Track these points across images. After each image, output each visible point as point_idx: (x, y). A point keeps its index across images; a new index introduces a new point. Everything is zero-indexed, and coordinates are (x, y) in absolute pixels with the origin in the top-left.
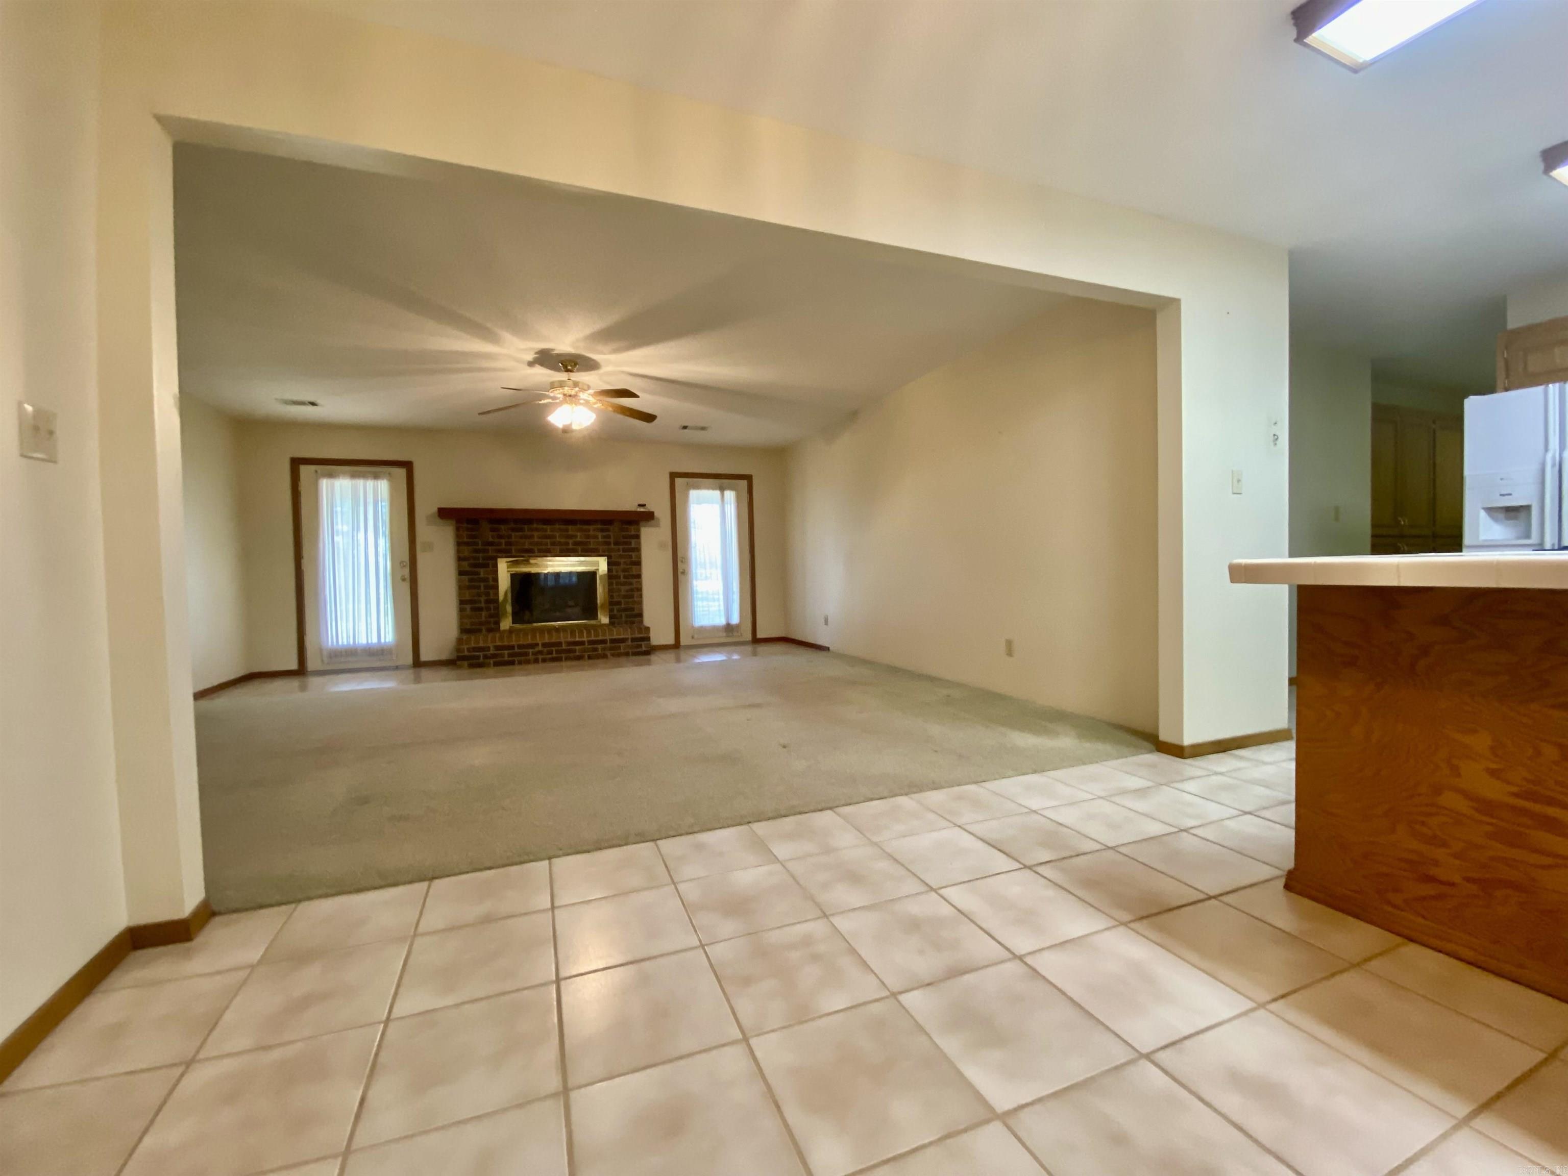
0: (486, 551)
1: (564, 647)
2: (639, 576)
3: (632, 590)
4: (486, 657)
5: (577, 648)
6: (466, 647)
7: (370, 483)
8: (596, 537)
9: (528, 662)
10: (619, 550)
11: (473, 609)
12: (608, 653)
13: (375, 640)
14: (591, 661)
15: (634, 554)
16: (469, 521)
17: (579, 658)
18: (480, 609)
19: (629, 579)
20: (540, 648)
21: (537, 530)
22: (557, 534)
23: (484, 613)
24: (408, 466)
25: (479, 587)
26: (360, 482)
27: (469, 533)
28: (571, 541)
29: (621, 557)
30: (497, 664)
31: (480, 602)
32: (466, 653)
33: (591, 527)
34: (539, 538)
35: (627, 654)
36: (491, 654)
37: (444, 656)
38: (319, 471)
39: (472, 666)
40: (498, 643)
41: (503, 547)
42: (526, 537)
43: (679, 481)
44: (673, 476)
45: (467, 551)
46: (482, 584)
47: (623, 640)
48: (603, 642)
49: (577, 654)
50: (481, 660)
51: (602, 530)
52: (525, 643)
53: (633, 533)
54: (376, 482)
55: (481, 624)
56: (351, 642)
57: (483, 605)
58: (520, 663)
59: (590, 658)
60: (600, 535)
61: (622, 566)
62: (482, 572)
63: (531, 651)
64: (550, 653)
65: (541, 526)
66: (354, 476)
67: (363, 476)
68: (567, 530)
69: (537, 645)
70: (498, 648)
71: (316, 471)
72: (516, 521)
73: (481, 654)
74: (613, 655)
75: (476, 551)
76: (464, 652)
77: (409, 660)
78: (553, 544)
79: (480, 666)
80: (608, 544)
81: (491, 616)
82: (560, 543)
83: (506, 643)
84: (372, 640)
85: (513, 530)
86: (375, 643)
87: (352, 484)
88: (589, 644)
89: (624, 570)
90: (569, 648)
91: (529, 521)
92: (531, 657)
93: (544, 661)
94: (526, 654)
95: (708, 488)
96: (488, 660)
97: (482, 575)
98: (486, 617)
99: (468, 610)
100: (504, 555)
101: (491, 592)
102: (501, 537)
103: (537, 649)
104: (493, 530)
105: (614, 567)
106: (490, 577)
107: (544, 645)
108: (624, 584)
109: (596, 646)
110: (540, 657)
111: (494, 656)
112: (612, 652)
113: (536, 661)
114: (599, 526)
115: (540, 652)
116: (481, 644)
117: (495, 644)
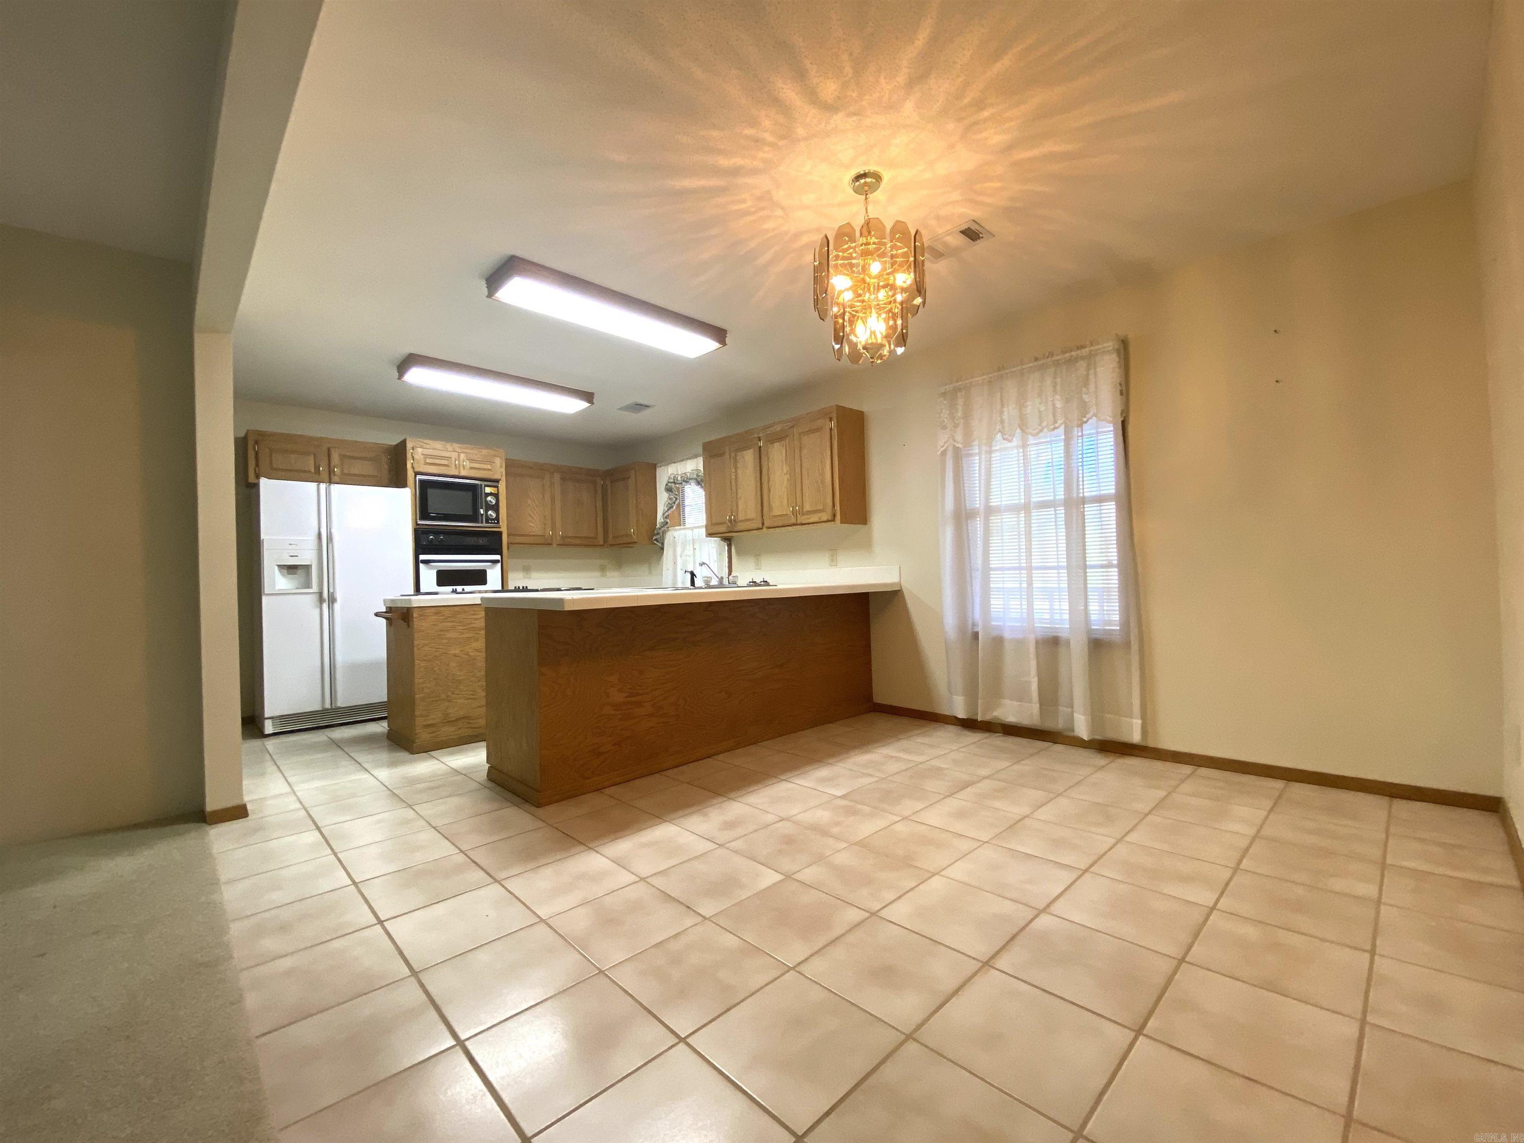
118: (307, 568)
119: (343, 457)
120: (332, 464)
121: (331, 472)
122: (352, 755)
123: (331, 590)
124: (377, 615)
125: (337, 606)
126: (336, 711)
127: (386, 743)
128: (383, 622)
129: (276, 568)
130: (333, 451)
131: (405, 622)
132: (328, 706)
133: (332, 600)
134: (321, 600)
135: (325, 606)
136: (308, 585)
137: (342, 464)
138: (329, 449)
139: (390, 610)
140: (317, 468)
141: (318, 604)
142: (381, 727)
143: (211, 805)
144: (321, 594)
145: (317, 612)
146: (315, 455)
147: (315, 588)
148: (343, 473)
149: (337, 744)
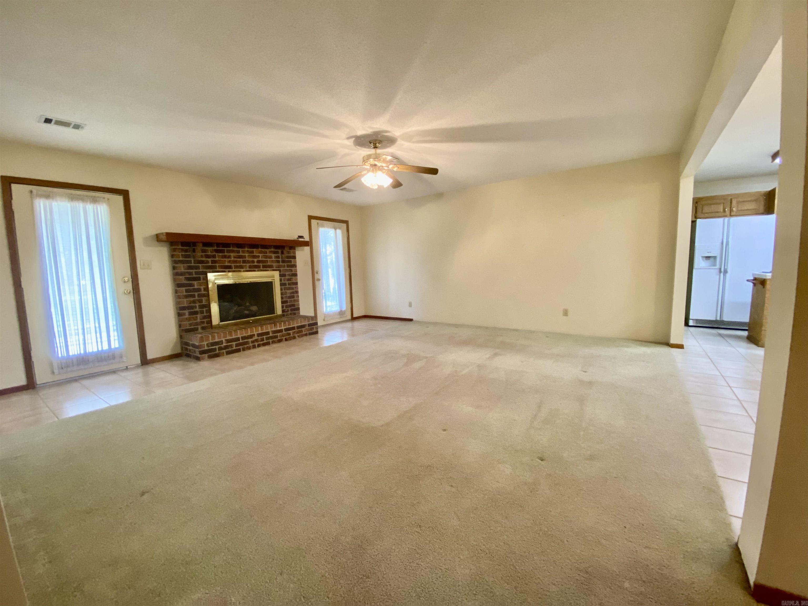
0: (197, 268)
1: (271, 335)
2: (296, 284)
3: (293, 293)
4: (220, 349)
5: (279, 334)
6: (205, 343)
7: (90, 207)
8: (271, 257)
9: (249, 348)
10: (284, 266)
11: (191, 313)
12: (296, 335)
13: (106, 347)
14: (287, 342)
15: (293, 269)
16: (183, 244)
17: (280, 341)
18: (196, 313)
19: (291, 285)
20: (256, 337)
21: (233, 251)
22: (247, 255)
23: (199, 316)
24: (125, 194)
25: (193, 296)
26: (80, 205)
27: (183, 253)
28: (256, 260)
29: (286, 270)
30: (228, 353)
31: (196, 307)
32: (206, 348)
33: (268, 250)
34: (235, 257)
35: (306, 335)
36: (225, 346)
37: (168, 353)
38: (35, 192)
39: (210, 357)
40: (229, 338)
41: (210, 264)
42: (225, 257)
43: (314, 222)
44: (311, 218)
45: (182, 268)
46: (196, 294)
47: (303, 326)
48: (293, 328)
49: (279, 338)
50: (217, 352)
51: (274, 253)
52: (246, 335)
53: (292, 255)
54: (95, 206)
55: (197, 324)
56: (82, 352)
57: (197, 309)
58: (244, 350)
59: (286, 340)
60: (273, 255)
61: (287, 277)
62: (196, 284)
63: (250, 340)
64: (262, 340)
65: (236, 249)
66: (72, 198)
67: (82, 199)
68: (252, 252)
69: (254, 335)
70: (228, 341)
71: (31, 192)
72: (218, 245)
73: (217, 347)
74: (299, 336)
75: (190, 268)
76: (204, 347)
77: (138, 360)
78: (244, 262)
79: (217, 356)
80: (278, 262)
81: (204, 317)
82: (249, 262)
83: (234, 337)
84: (102, 347)
85: (217, 251)
86: (106, 350)
87: (71, 206)
88: (285, 331)
89: (289, 280)
90: (274, 335)
91: (227, 245)
92: (251, 345)
93: (259, 346)
94: (247, 343)
95: (328, 227)
96: (222, 351)
97: (196, 287)
98: (201, 319)
99: (187, 314)
100: (211, 270)
101: (204, 299)
102: (208, 256)
103: (254, 339)
104: (203, 251)
105: (283, 278)
106: (202, 288)
107: (259, 335)
108: (289, 289)
109: (289, 332)
110: (256, 344)
111: (226, 347)
112: (298, 334)
113: (254, 347)
114: (272, 250)
115: (257, 341)
116: (217, 340)
117: (226, 339)
118: (715, 257)
119: (738, 203)
120: (732, 206)
121: (731, 210)
122: (728, 340)
123: (726, 267)
124: (748, 281)
125: (728, 275)
126: (722, 322)
127: (746, 340)
128: (751, 284)
129: (701, 258)
130: (733, 200)
131: (762, 285)
132: (718, 319)
133: (726, 272)
134: (720, 271)
135: (722, 275)
136: (715, 265)
137: (738, 206)
138: (731, 200)
139: (755, 279)
140: (724, 211)
141: (719, 273)
142: (745, 333)
143: (672, 341)
144: (720, 269)
145: (718, 277)
146: (724, 204)
147: (718, 266)
148: (738, 210)
149: (720, 335)
